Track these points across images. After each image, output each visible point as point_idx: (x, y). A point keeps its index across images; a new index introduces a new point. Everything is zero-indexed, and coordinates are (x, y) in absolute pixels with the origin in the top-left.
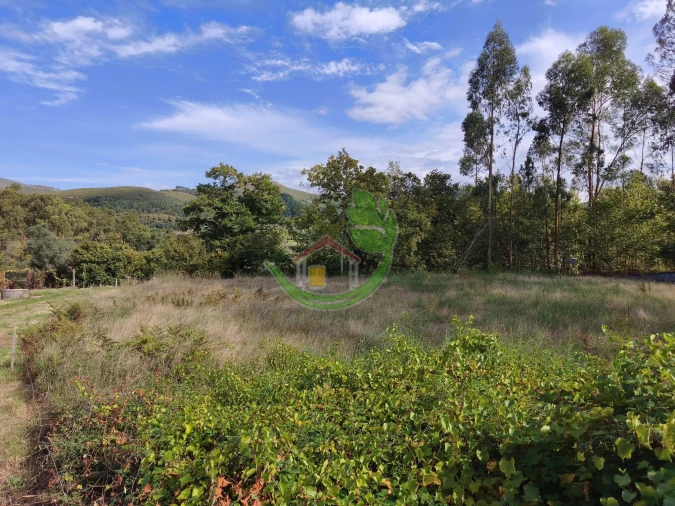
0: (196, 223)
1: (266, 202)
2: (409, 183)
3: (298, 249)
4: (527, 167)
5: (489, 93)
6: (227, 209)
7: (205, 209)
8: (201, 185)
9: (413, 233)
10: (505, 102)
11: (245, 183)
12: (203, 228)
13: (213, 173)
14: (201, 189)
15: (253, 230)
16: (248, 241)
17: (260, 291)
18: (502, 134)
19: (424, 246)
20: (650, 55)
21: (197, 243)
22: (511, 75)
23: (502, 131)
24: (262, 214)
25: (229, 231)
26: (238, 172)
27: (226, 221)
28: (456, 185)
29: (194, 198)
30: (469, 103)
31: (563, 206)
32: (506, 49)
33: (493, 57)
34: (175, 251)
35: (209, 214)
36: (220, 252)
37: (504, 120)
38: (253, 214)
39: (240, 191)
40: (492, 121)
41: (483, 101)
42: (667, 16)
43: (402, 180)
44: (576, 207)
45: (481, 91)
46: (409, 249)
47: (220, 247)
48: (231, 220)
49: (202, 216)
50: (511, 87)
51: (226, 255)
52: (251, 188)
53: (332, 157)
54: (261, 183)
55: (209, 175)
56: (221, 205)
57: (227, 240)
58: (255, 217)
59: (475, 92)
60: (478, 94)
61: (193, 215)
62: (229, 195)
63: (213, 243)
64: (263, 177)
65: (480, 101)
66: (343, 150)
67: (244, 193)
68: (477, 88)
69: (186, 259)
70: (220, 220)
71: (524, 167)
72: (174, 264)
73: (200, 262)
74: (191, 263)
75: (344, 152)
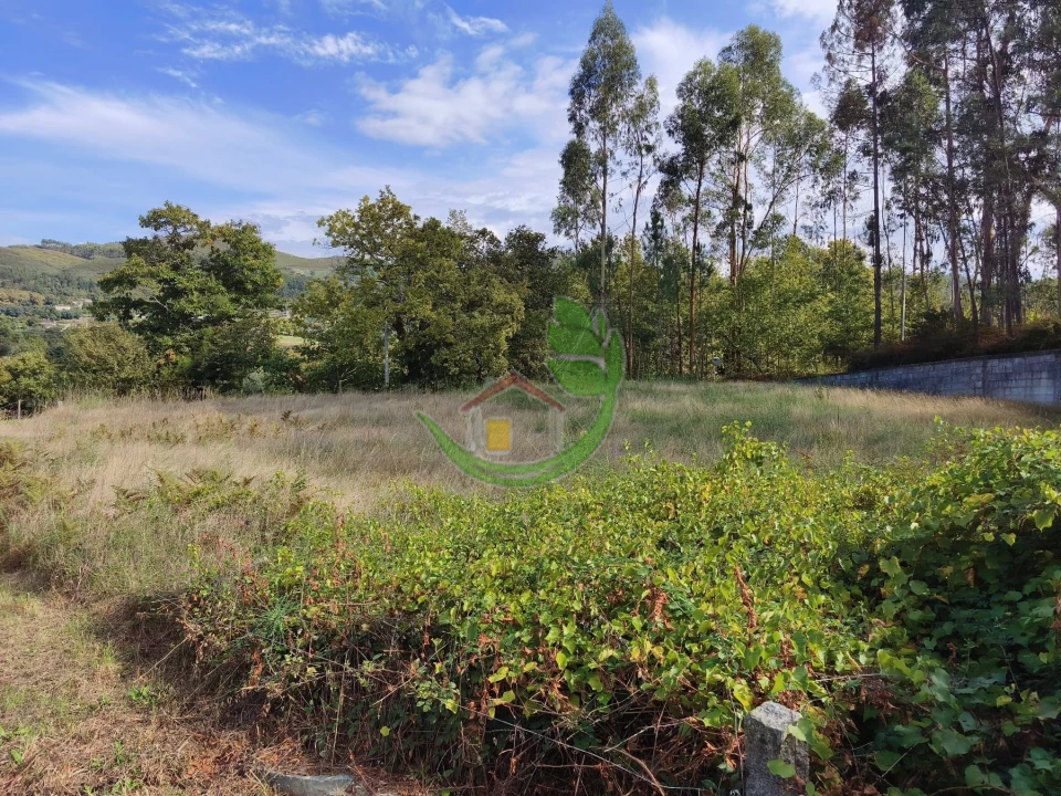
0: (125, 306)
1: (252, 270)
2: (483, 245)
3: (305, 350)
4: (655, 227)
5: (599, 111)
6: (182, 282)
7: (144, 281)
8: (129, 240)
9: (502, 324)
10: (621, 127)
11: (214, 237)
12: (137, 317)
13: (153, 220)
14: (131, 247)
15: (229, 318)
16: (225, 338)
17: (286, 415)
18: (617, 175)
19: (514, 341)
20: (815, 74)
21: (130, 341)
22: (630, 85)
23: (618, 170)
24: (246, 292)
25: (186, 318)
26: (202, 219)
27: (183, 302)
28: (553, 251)
29: (122, 264)
30: (571, 126)
31: (703, 284)
32: (621, 46)
33: (604, 58)
34: (90, 355)
35: (148, 290)
36: (173, 357)
37: (620, 154)
38: (229, 291)
39: (201, 252)
40: (602, 159)
41: (591, 124)
42: (836, 21)
43: (472, 240)
44: (720, 287)
45: (588, 108)
46: (497, 347)
47: (173, 347)
48: (192, 302)
49: (136, 294)
50: (630, 104)
51: (186, 361)
52: (223, 247)
53: (366, 199)
54: (242, 239)
55: (145, 223)
56: (172, 275)
57: (186, 335)
58: (234, 296)
59: (580, 109)
60: (582, 112)
61: (116, 293)
62: (185, 258)
63: (161, 340)
64: (245, 229)
65: (587, 124)
66: (387, 187)
67: (210, 255)
68: (581, 103)
69: (112, 369)
70: (170, 301)
71: (650, 226)
72: (90, 377)
73: (139, 373)
74: (123, 375)
75: (389, 191)
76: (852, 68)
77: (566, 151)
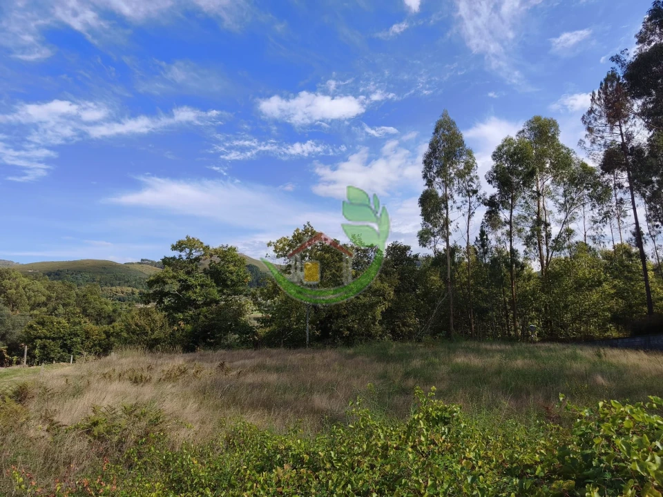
0: (160, 296)
1: (232, 273)
2: (371, 254)
3: (263, 320)
4: (482, 239)
5: (442, 172)
6: (192, 281)
7: (169, 281)
8: (166, 258)
9: (377, 303)
11: (211, 255)
12: (166, 301)
13: (179, 246)
14: (166, 262)
15: (217, 302)
16: (212, 314)
17: (222, 365)
18: (455, 209)
19: (388, 314)
20: (581, 140)
21: (159, 316)
22: (461, 156)
23: (455, 206)
24: (227, 286)
25: (192, 303)
26: (205, 245)
27: (190, 293)
28: (416, 256)
29: (159, 271)
30: (425, 182)
31: (518, 275)
32: (454, 134)
33: (444, 141)
34: (136, 325)
35: (174, 287)
36: (182, 325)
37: (456, 196)
38: (218, 285)
39: (206, 264)
40: (445, 199)
41: (437, 180)
42: (592, 108)
43: (365, 251)
44: (530, 276)
45: (435, 171)
46: (374, 318)
47: (183, 320)
48: (195, 293)
49: (167, 288)
50: (461, 167)
51: (189, 327)
52: (218, 260)
53: (297, 230)
54: (227, 255)
55: (174, 248)
56: (186, 277)
57: (191, 313)
58: (219, 289)
59: (429, 171)
60: (432, 173)
61: (156, 288)
62: (194, 267)
63: (176, 315)
64: (229, 249)
65: (434, 180)
66: (308, 223)
67: (210, 265)
68: (431, 168)
69: (147, 333)
70: (184, 292)
71: (479, 239)
72: (135, 337)
73: (162, 335)
74: (153, 337)
75: (309, 225)
76: (605, 134)
77: (422, 196)
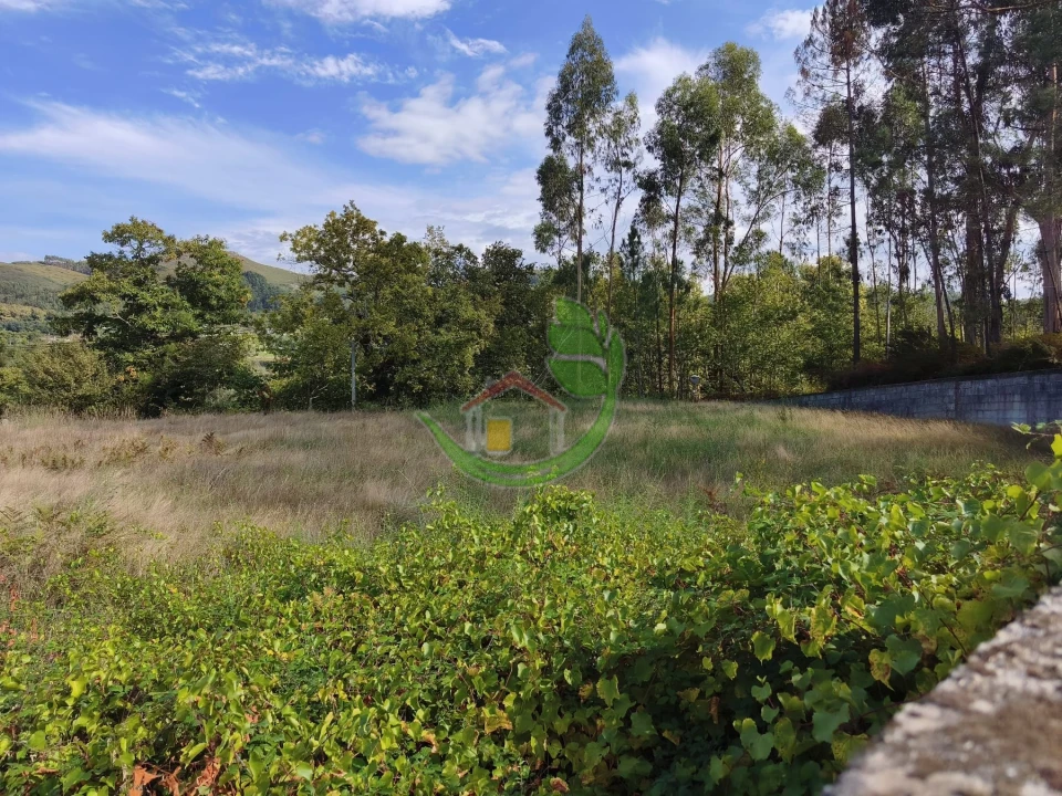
0: (88, 323)
1: (217, 286)
2: (459, 261)
3: (276, 367)
4: (631, 243)
5: (577, 127)
6: (145, 297)
7: (103, 297)
8: (94, 255)
10: (601, 143)
11: (179, 254)
12: (101, 331)
13: (119, 235)
14: (95, 262)
15: (194, 335)
16: (186, 354)
17: (209, 439)
18: (597, 191)
19: (485, 359)
20: (790, 89)
21: (89, 358)
22: (607, 102)
23: (597, 186)
24: (211, 308)
25: (150, 336)
26: (166, 234)
27: (145, 318)
28: (530, 267)
29: (82, 279)
30: (548, 140)
31: (680, 301)
32: (599, 62)
33: (582, 73)
34: (47, 372)
35: (113, 307)
36: (134, 374)
37: (599, 170)
38: (194, 306)
39: (169, 268)
40: (581, 171)
41: (568, 139)
42: (811, 36)
43: (449, 256)
44: (697, 303)
45: (565, 125)
46: (462, 365)
47: (134, 363)
48: (154, 318)
49: (99, 310)
50: (608, 120)
51: (146, 377)
52: (191, 262)
53: (332, 214)
54: (207, 253)
55: (109, 238)
56: (134, 290)
57: (148, 352)
58: (197, 312)
59: (557, 124)
60: (560, 127)
61: (80, 308)
62: (149, 274)
63: (121, 356)
64: (211, 244)
65: (564, 138)
66: (351, 202)
67: (177, 270)
68: (559, 118)
69: (69, 385)
70: (132, 317)
71: (627, 242)
72: (46, 394)
73: (97, 390)
74: (80, 393)
75: (352, 206)
76: (826, 83)
77: (542, 167)
